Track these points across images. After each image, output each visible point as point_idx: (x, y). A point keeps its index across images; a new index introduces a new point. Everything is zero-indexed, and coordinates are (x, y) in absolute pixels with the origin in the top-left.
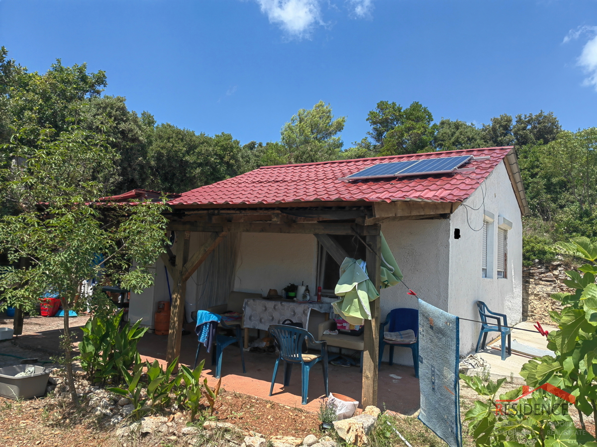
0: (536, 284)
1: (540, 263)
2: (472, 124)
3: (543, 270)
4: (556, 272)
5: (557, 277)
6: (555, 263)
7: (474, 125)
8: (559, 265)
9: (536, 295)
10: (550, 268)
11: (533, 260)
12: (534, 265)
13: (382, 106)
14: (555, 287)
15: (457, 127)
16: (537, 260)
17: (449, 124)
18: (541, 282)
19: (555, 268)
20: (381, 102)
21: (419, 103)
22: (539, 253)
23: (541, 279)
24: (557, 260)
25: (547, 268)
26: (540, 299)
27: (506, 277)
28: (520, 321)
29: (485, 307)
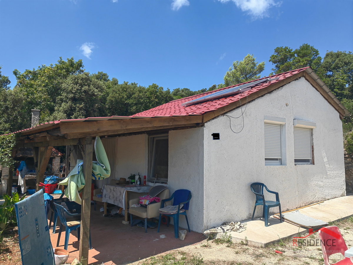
2: (349, 52)
7: (351, 53)
13: (278, 50)
15: (338, 55)
17: (332, 55)
20: (277, 48)
21: (308, 44)
27: (313, 164)
28: (342, 195)
29: (264, 187)
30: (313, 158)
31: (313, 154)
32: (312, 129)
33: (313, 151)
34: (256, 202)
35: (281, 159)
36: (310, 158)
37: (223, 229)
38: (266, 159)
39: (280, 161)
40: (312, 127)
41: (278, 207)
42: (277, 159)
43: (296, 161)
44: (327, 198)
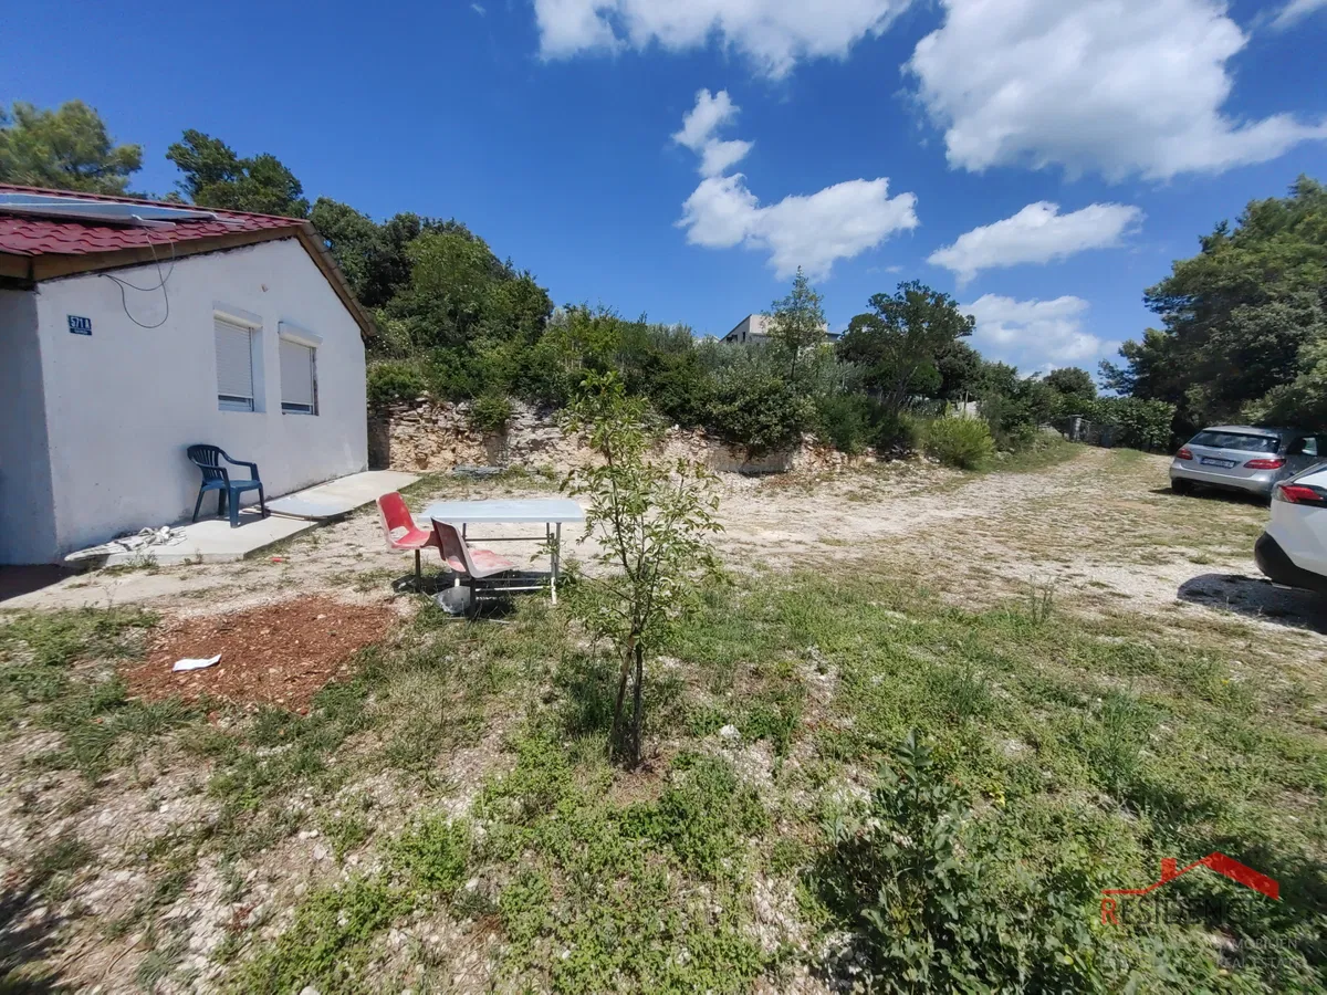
0: (397, 425)
1: (402, 398)
2: (367, 215)
3: (405, 407)
4: (420, 410)
5: (421, 416)
6: (419, 399)
8: (424, 402)
9: (397, 438)
10: (415, 405)
11: (392, 395)
12: (395, 401)
13: (193, 139)
14: (418, 428)
16: (397, 396)
18: (403, 422)
19: (420, 405)
20: (191, 131)
21: (276, 159)
22: (399, 387)
23: (402, 419)
24: (422, 396)
25: (411, 405)
26: (401, 442)
27: (317, 413)
28: (362, 471)
29: (220, 455)
30: (316, 403)
31: (316, 396)
32: (314, 349)
33: (315, 390)
34: (204, 485)
35: (251, 401)
36: (310, 403)
37: (125, 545)
38: (221, 397)
39: (251, 404)
40: (313, 345)
41: (257, 490)
42: (243, 400)
43: (286, 406)
44: (340, 475)
